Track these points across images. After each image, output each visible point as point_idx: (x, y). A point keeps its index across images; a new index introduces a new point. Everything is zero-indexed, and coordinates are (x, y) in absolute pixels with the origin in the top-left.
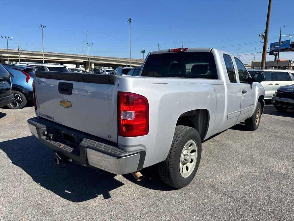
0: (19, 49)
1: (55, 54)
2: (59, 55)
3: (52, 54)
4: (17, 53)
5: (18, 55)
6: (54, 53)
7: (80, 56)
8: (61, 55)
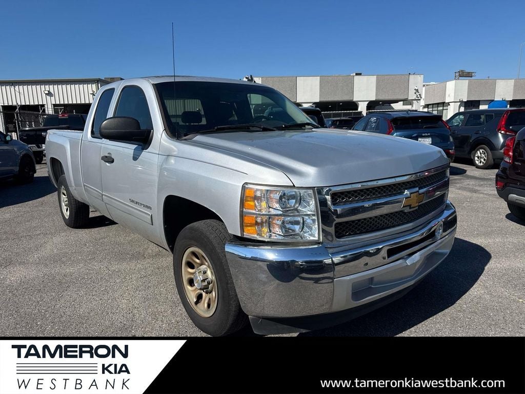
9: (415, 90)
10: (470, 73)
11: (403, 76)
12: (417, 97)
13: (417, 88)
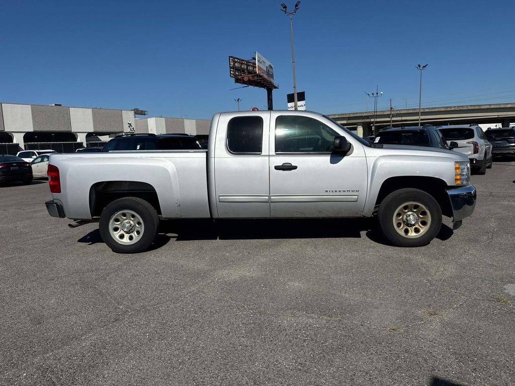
0: (391, 108)
1: (453, 109)
2: (461, 108)
3: (448, 109)
4: (388, 116)
5: (389, 117)
6: (451, 107)
7: (505, 106)
8: (465, 108)
9: (129, 123)
10: (142, 111)
11: (116, 111)
12: (131, 130)
13: (130, 122)
